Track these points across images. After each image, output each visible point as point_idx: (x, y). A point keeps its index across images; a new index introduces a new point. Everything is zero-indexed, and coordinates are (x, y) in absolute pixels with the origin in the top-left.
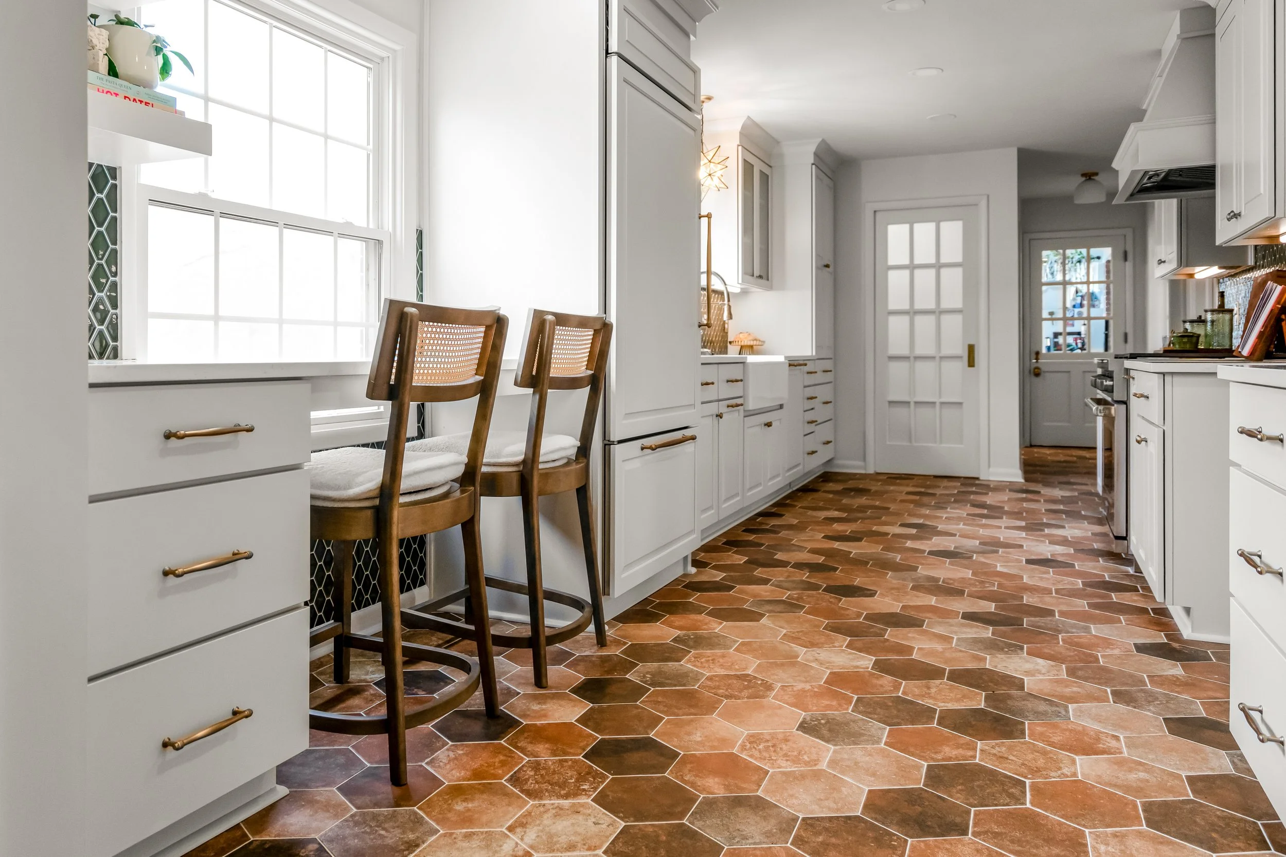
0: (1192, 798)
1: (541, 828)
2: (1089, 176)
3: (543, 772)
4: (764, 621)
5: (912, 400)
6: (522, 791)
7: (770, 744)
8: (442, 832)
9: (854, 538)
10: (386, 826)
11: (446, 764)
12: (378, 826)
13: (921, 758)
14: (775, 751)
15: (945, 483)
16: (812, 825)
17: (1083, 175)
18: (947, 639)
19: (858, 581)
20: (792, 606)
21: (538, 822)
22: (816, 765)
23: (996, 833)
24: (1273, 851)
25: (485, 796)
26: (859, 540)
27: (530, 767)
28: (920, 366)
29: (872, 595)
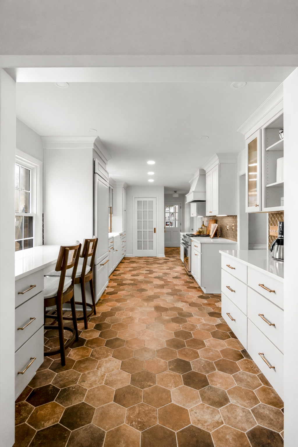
0: (217, 330)
1: (104, 367)
2: (175, 192)
3: (98, 352)
4: (128, 301)
5: (143, 240)
6: (95, 358)
8: (82, 374)
9: (137, 275)
10: (67, 376)
11: (74, 356)
12: (65, 376)
13: (172, 331)
15: (150, 258)
16: (158, 352)
18: (165, 300)
20: (132, 296)
21: (103, 365)
22: (153, 337)
23: (191, 345)
24: (231, 338)
25: (87, 362)
26: (139, 276)
27: (94, 351)
29: (147, 291)
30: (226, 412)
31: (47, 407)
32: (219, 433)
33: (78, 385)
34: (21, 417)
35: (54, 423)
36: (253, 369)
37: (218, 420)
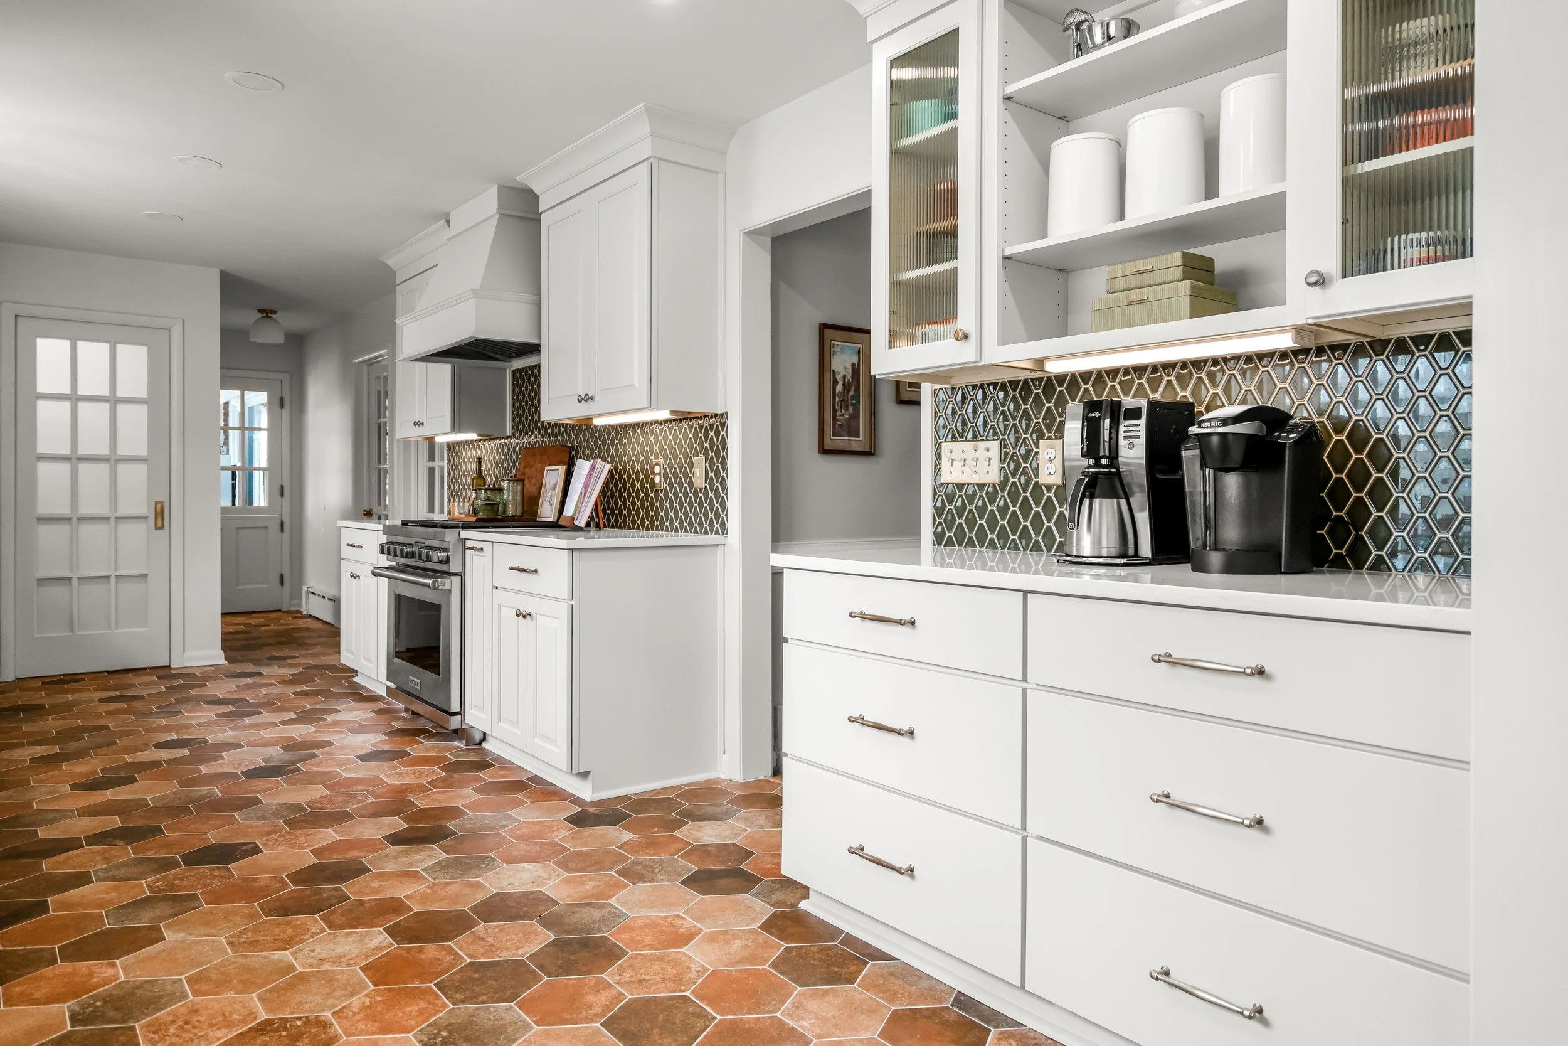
0: (785, 945)
2: (267, 313)
4: (169, 935)
5: (75, 575)
9: (118, 779)
17: (261, 311)
18: (413, 876)
19: (214, 836)
20: (176, 901)
28: (85, 529)
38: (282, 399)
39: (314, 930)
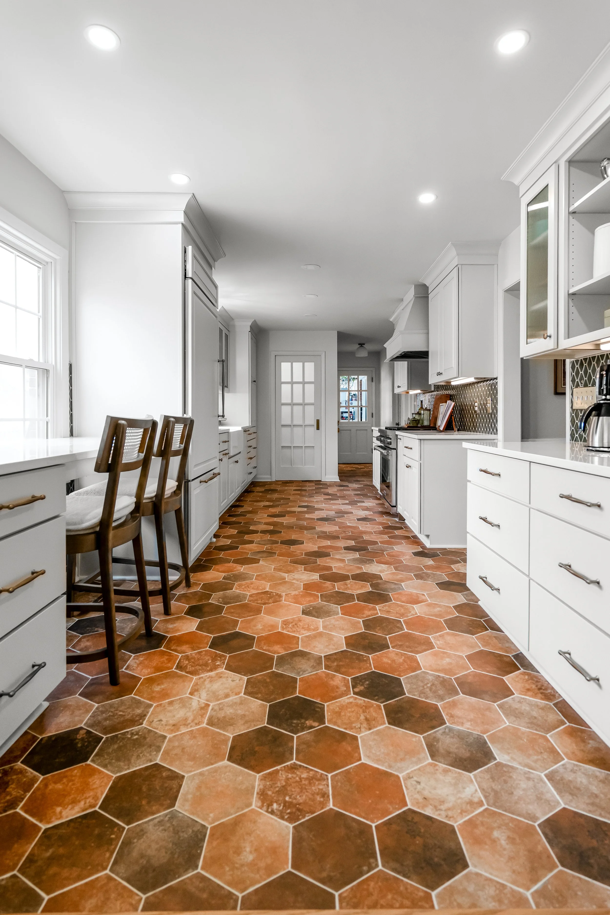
0: (458, 615)
1: (207, 690)
2: (361, 345)
3: (193, 660)
4: (261, 562)
5: (292, 446)
6: (187, 673)
7: (294, 624)
8: (154, 705)
9: (281, 515)
10: (121, 709)
11: (137, 667)
12: (116, 710)
13: (358, 618)
14: (297, 627)
15: (308, 484)
16: (329, 658)
17: (359, 344)
18: (343, 561)
19: (294, 537)
20: (270, 553)
21: (203, 687)
22: (318, 630)
23: (400, 645)
24: (490, 630)
25: (168, 680)
26: (284, 516)
27: (184, 659)
28: (296, 429)
29: (303, 543)
30: (488, 779)
31: (72, 776)
32: (475, 826)
33: (145, 728)
34: (8, 798)
35: (86, 810)
36: (542, 691)
37: (472, 796)
38: (372, 378)
39: (299, 570)
